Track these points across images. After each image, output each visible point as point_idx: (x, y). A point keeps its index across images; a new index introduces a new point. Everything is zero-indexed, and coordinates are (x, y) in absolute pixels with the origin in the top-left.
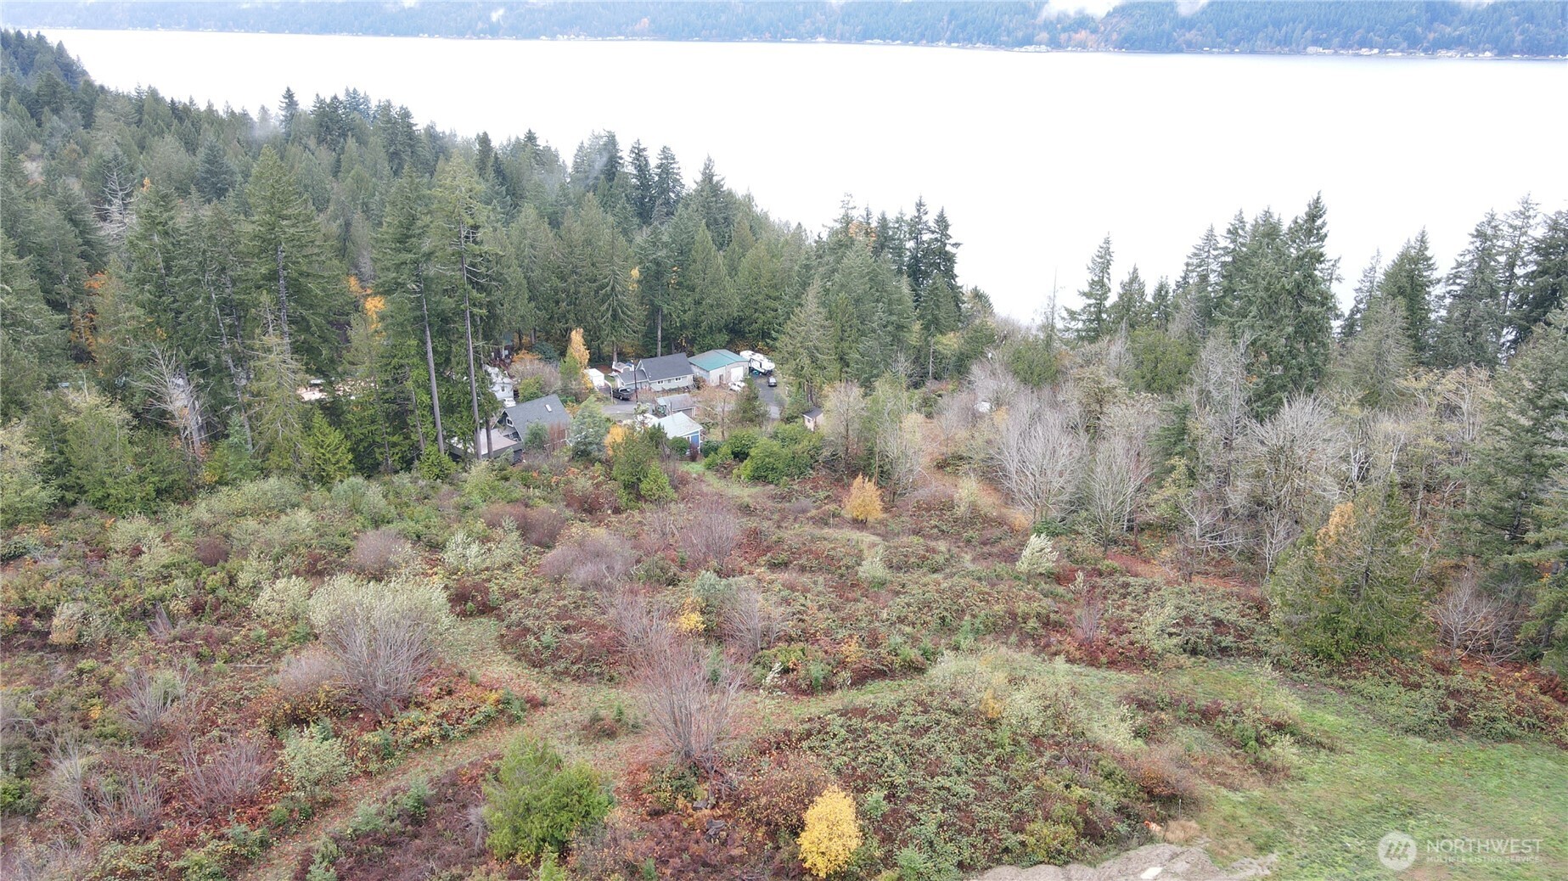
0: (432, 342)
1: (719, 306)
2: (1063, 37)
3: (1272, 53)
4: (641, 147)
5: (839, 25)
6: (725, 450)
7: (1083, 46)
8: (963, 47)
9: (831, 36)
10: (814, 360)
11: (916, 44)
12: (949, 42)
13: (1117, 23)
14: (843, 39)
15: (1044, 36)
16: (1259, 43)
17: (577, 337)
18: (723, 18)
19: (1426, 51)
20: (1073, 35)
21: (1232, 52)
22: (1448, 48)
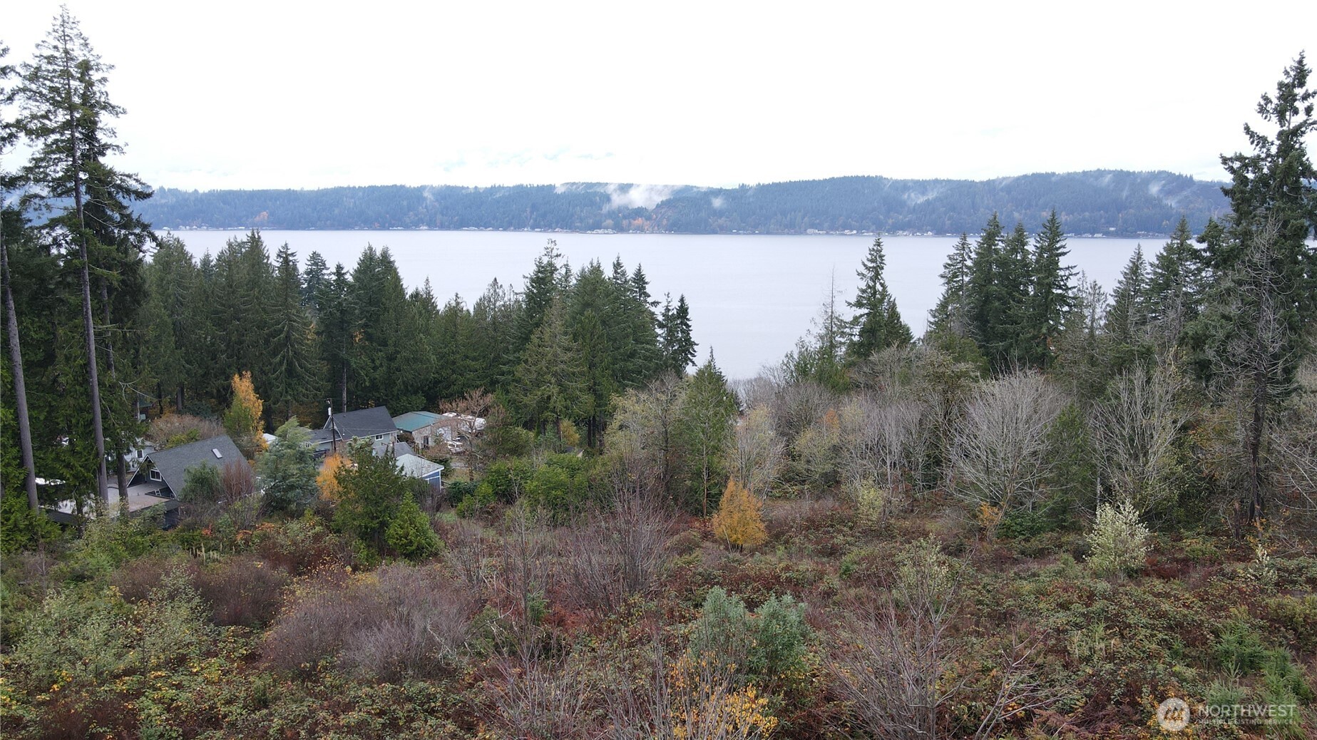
0: (20, 323)
1: (415, 360)
2: (625, 222)
3: (784, 234)
4: (289, 252)
5: (439, 217)
6: (485, 488)
7: (640, 230)
8: (545, 231)
9: (433, 224)
10: (563, 389)
11: (505, 230)
12: (533, 228)
13: (665, 212)
14: (443, 227)
15: (610, 222)
16: (772, 226)
17: (243, 386)
18: (336, 211)
19: (888, 231)
20: (632, 221)
21: (754, 233)
22: (903, 230)
